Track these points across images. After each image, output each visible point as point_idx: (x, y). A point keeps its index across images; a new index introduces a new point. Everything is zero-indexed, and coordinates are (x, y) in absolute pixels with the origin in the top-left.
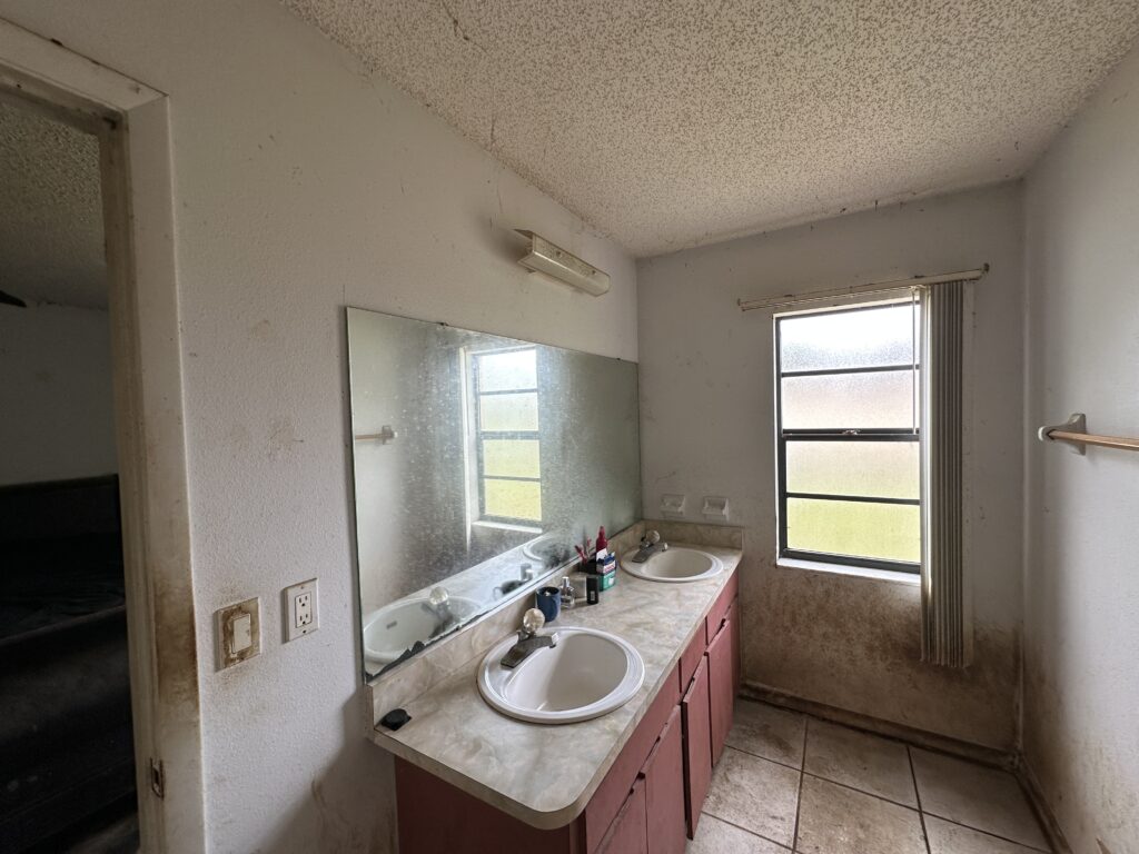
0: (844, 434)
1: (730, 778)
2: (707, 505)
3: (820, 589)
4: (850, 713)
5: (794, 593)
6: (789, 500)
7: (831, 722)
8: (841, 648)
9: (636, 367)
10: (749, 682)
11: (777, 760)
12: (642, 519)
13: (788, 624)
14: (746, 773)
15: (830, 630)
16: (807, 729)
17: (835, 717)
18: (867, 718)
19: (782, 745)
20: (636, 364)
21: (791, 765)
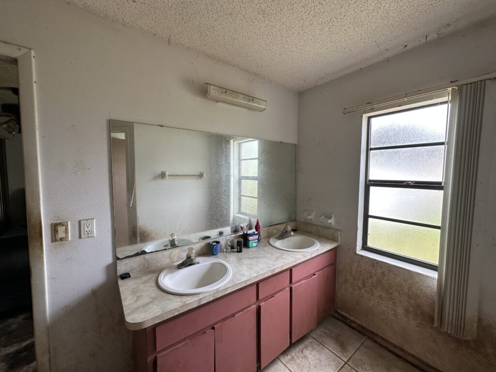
0: (404, 184)
1: (304, 351)
2: (323, 217)
3: (379, 271)
4: (392, 344)
5: (365, 270)
6: (370, 219)
7: (380, 345)
8: (389, 306)
9: (295, 146)
10: (339, 311)
11: (335, 352)
12: (295, 220)
13: (361, 286)
14: (314, 352)
15: (384, 295)
16: (362, 344)
17: (382, 343)
18: (402, 350)
19: (343, 346)
20: (296, 145)
21: (342, 358)
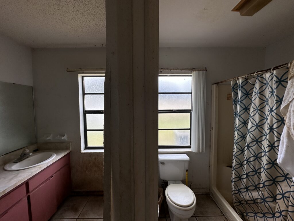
0: (101, 112)
2: (59, 136)
3: (93, 158)
5: (86, 160)
6: (88, 132)
7: (97, 195)
8: (99, 173)
9: (32, 88)
10: (74, 190)
12: (36, 143)
13: (85, 170)
15: (96, 169)
16: (88, 201)
19: (76, 210)
21: (75, 217)
